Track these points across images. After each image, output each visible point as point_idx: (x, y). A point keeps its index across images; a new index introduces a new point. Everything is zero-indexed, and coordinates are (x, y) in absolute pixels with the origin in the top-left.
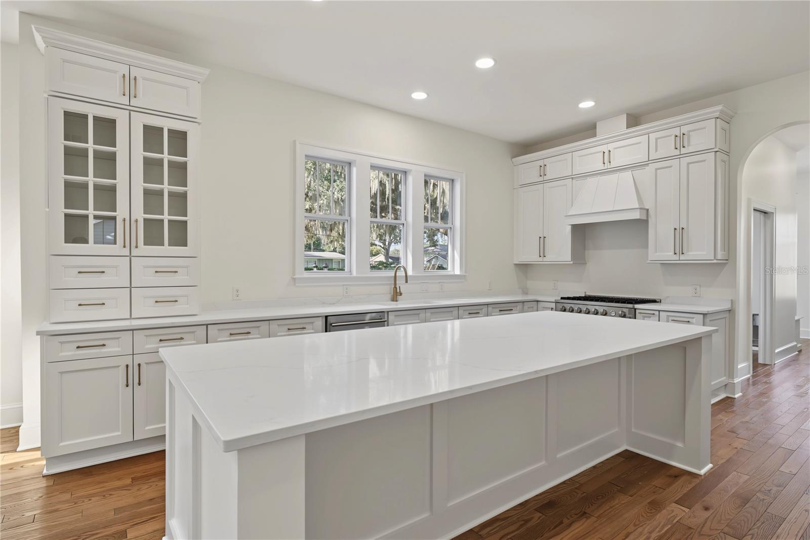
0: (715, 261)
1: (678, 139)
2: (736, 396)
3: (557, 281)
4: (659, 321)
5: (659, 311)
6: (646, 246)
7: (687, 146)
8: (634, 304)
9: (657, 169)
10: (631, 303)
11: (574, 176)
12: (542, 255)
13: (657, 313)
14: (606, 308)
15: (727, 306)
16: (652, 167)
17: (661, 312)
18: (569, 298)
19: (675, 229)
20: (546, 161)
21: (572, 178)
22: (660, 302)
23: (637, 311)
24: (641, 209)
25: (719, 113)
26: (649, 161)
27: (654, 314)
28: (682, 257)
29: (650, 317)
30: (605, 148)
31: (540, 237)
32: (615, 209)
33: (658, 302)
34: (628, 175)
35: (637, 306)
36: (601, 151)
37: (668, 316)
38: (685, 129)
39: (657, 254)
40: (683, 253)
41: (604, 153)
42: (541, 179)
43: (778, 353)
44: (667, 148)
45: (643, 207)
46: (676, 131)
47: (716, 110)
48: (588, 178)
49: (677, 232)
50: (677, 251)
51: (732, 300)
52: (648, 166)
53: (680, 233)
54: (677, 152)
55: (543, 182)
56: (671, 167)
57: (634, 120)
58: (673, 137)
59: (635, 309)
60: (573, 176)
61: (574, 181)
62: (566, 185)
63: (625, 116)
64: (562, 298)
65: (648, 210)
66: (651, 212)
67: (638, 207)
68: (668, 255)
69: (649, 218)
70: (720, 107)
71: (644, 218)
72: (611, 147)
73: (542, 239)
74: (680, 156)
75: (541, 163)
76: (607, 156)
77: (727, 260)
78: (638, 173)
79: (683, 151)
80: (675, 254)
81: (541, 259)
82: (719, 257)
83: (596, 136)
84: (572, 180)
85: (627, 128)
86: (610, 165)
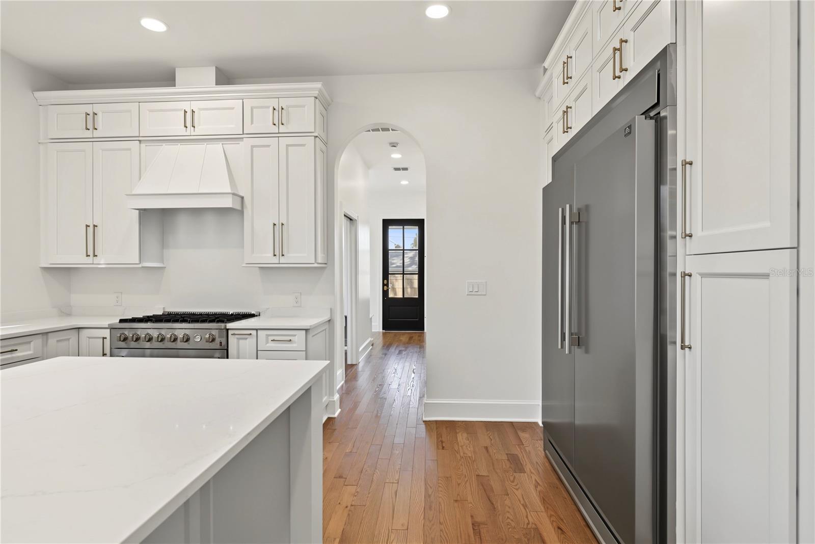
0: (316, 265)
1: (276, 112)
2: (336, 415)
3: (121, 293)
5: (257, 330)
7: (286, 124)
8: (226, 323)
9: (253, 147)
10: (222, 321)
11: (143, 139)
12: (91, 252)
13: (254, 332)
14: (187, 332)
15: (326, 317)
16: (247, 142)
17: (259, 331)
18: (134, 320)
19: (275, 225)
20: (97, 108)
21: (140, 141)
22: (259, 315)
23: (230, 332)
24: (234, 194)
25: (317, 92)
26: (243, 134)
27: (251, 334)
28: (283, 260)
29: (246, 339)
30: (187, 106)
31: (87, 226)
32: (199, 192)
33: (257, 316)
34: (218, 147)
35: (230, 325)
36: (182, 109)
37: (268, 336)
38: (284, 103)
39: (254, 256)
40: (283, 255)
41: (185, 112)
42: (88, 134)
43: (362, 350)
44: (264, 122)
45: (236, 192)
46: (274, 103)
47: (316, 86)
48: (163, 144)
49: (277, 228)
50: (277, 253)
51: (331, 309)
52: (243, 141)
53: (279, 228)
54: (275, 129)
55: (93, 139)
56: (269, 146)
57: (225, 77)
58: (271, 109)
59: (227, 330)
60: (140, 139)
61: (143, 145)
62: (130, 149)
63: (214, 68)
64: (122, 321)
65: (242, 198)
66: (247, 201)
67: (229, 191)
68: (267, 257)
69: (244, 207)
70: (319, 85)
71: (238, 207)
72: (195, 106)
73: (91, 230)
74: (278, 135)
75: (89, 109)
76: (189, 119)
77: (326, 264)
78: (231, 147)
79: (283, 129)
80: (275, 255)
81: (90, 260)
82: (320, 260)
83: (175, 86)
84: (140, 143)
85: (216, 85)
86: (194, 131)
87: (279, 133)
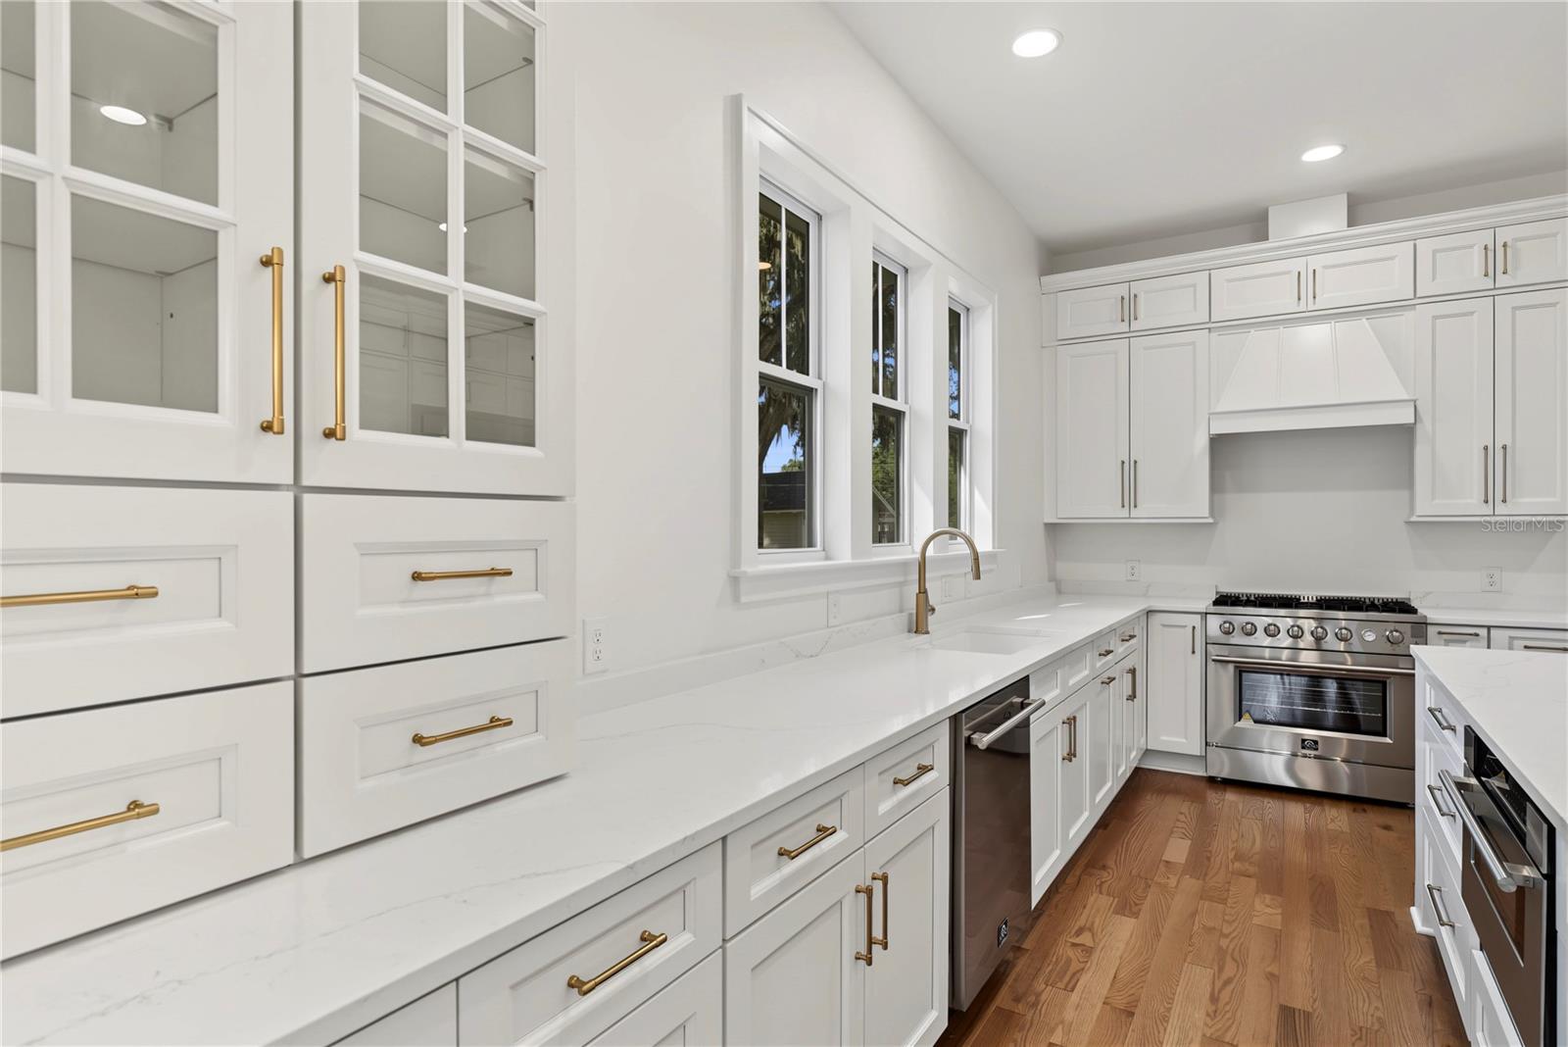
1: (1490, 254)
3: (1139, 561)
4: (1489, 647)
5: (1489, 628)
6: (1409, 483)
7: (1515, 271)
9: (1435, 318)
11: (1214, 325)
12: (1127, 502)
13: (1484, 631)
14: (1350, 625)
16: (1425, 311)
17: (1493, 631)
19: (1486, 448)
20: (1136, 287)
21: (1209, 329)
23: (1434, 630)
26: (1415, 298)
27: (1475, 635)
28: (1503, 509)
29: (1465, 642)
30: (1300, 265)
31: (1121, 463)
34: (1361, 325)
36: (1290, 272)
37: (1511, 638)
38: (1504, 235)
39: (1437, 501)
40: (1504, 501)
41: (1298, 274)
42: (1124, 327)
44: (1469, 271)
46: (1486, 238)
48: (1252, 331)
49: (1489, 453)
50: (1489, 496)
52: (1415, 309)
53: (1493, 454)
55: (1129, 335)
56: (1471, 314)
57: (1361, 207)
58: (1479, 249)
59: (1429, 626)
60: (1210, 325)
61: (1214, 335)
62: (1190, 344)
63: (1345, 196)
66: (1426, 410)
68: (1469, 503)
69: (1420, 421)
72: (1316, 262)
73: (1129, 468)
74: (1493, 294)
75: (1124, 290)
76: (1307, 283)
78: (1389, 324)
79: (1503, 280)
80: (1484, 501)
81: (1125, 512)
83: (1268, 239)
84: (1210, 332)
85: (1348, 226)
86: (1314, 303)
87: (1495, 289)
